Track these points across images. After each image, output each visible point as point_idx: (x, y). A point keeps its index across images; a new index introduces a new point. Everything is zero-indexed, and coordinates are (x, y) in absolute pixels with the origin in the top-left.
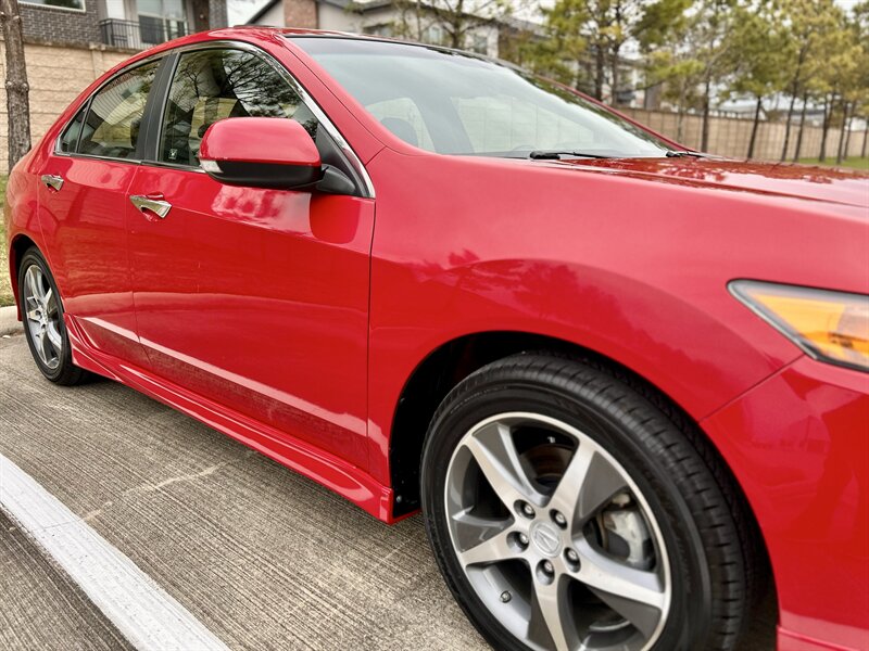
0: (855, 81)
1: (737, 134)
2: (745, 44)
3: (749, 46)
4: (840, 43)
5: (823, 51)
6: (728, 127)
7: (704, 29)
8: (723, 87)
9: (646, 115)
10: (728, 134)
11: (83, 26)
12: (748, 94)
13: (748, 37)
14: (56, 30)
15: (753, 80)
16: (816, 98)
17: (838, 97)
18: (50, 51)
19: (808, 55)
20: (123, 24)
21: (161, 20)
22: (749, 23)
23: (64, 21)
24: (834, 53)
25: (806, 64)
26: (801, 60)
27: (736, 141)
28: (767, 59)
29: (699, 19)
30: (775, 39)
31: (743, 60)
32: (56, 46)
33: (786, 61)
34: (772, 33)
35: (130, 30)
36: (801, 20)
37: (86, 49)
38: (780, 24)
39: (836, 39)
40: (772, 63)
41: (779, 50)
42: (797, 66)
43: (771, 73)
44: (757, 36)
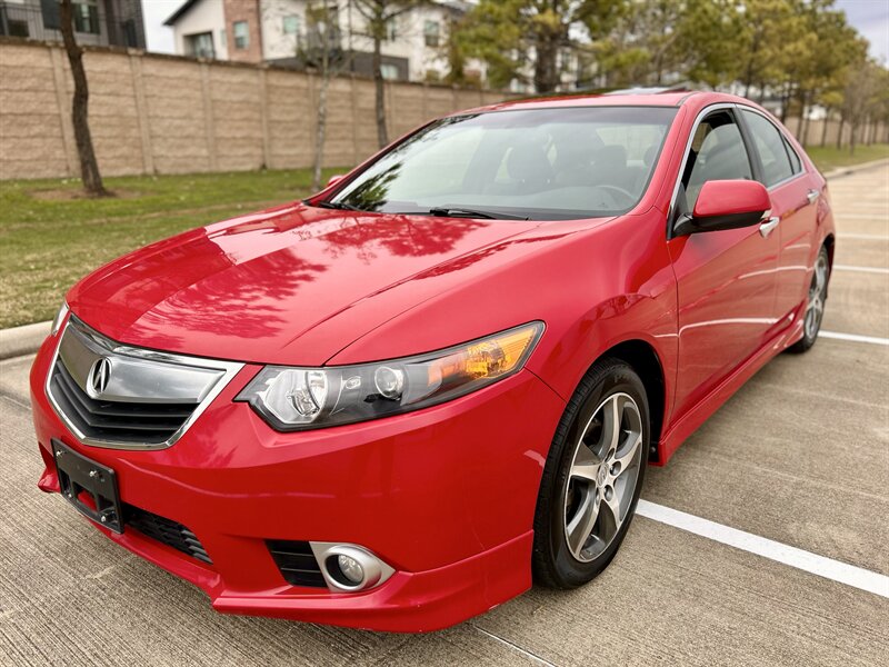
0: (812, 69)
2: (696, 31)
3: (700, 34)
4: (795, 30)
5: (778, 39)
7: (654, 15)
8: (676, 76)
12: (702, 84)
13: (699, 24)
15: (706, 69)
16: (773, 86)
17: (795, 86)
19: (762, 43)
22: (699, 9)
24: (788, 41)
25: (760, 53)
26: (755, 48)
28: (719, 47)
29: (648, 4)
30: (727, 26)
31: (694, 49)
33: (738, 50)
34: (726, 20)
36: (755, 6)
38: (733, 11)
39: (790, 26)
40: (724, 51)
41: (732, 38)
42: (750, 55)
43: (724, 62)
44: (708, 23)
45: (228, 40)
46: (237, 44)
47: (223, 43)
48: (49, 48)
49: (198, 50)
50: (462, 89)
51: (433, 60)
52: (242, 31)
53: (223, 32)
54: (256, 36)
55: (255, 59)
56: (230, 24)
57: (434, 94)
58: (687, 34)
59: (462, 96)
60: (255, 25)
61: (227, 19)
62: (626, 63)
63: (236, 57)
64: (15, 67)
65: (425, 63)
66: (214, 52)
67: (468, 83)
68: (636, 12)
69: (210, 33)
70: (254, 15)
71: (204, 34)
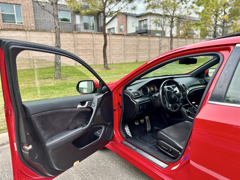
11: (70, 26)
20: (80, 25)
21: (89, 23)
23: (66, 25)
32: (65, 32)
46: (120, 30)
47: (117, 30)
52: (122, 27)
53: (117, 27)
54: (125, 28)
55: (125, 33)
56: (119, 26)
60: (125, 25)
61: (118, 24)
63: (120, 33)
69: (114, 28)
70: (125, 23)
71: (112, 28)
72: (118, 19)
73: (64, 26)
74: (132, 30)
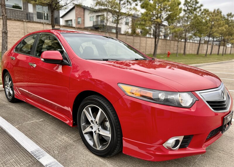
0: (227, 34)
1: (195, 47)
2: (196, 24)
3: (197, 24)
4: (222, 24)
5: (218, 26)
6: (193, 45)
7: (185, 19)
8: (190, 35)
9: (170, 41)
10: (193, 47)
11: (22, 14)
12: (197, 37)
13: (196, 22)
14: (15, 15)
15: (198, 33)
16: (217, 38)
17: (223, 38)
18: (13, 21)
19: (213, 27)
20: (32, 14)
21: (42, 13)
22: (197, 18)
23: (17, 13)
24: (220, 27)
25: (213, 29)
26: (211, 28)
27: (195, 49)
28: (201, 28)
29: (184, 17)
30: (204, 23)
31: (195, 28)
32: (15, 20)
33: (207, 29)
34: (204, 21)
35: (34, 15)
36: (211, 18)
37: (22, 21)
38: (206, 19)
39: (221, 23)
40: (203, 29)
41: (204, 25)
42: (210, 30)
43: (203, 31)
44: (199, 22)
45: (76, 22)
46: (78, 23)
47: (74, 23)
48: (43, 24)
49: (68, 24)
50: (135, 36)
51: (128, 29)
52: (80, 20)
53: (75, 20)
54: (83, 21)
55: (82, 27)
56: (77, 18)
57: (128, 37)
58: (193, 24)
59: (135, 38)
60: (83, 19)
61: (76, 17)
62: (177, 31)
63: (78, 26)
64: (36, 28)
65: (126, 29)
66: (72, 25)
67: (137, 35)
68: (180, 19)
69: (71, 20)
70: (83, 16)
71: (70, 20)
72: (76, 11)
73: (15, 13)
74: (89, 23)
